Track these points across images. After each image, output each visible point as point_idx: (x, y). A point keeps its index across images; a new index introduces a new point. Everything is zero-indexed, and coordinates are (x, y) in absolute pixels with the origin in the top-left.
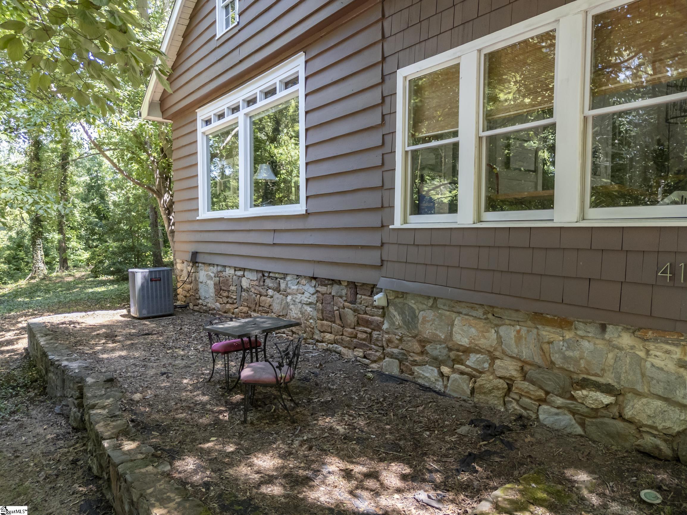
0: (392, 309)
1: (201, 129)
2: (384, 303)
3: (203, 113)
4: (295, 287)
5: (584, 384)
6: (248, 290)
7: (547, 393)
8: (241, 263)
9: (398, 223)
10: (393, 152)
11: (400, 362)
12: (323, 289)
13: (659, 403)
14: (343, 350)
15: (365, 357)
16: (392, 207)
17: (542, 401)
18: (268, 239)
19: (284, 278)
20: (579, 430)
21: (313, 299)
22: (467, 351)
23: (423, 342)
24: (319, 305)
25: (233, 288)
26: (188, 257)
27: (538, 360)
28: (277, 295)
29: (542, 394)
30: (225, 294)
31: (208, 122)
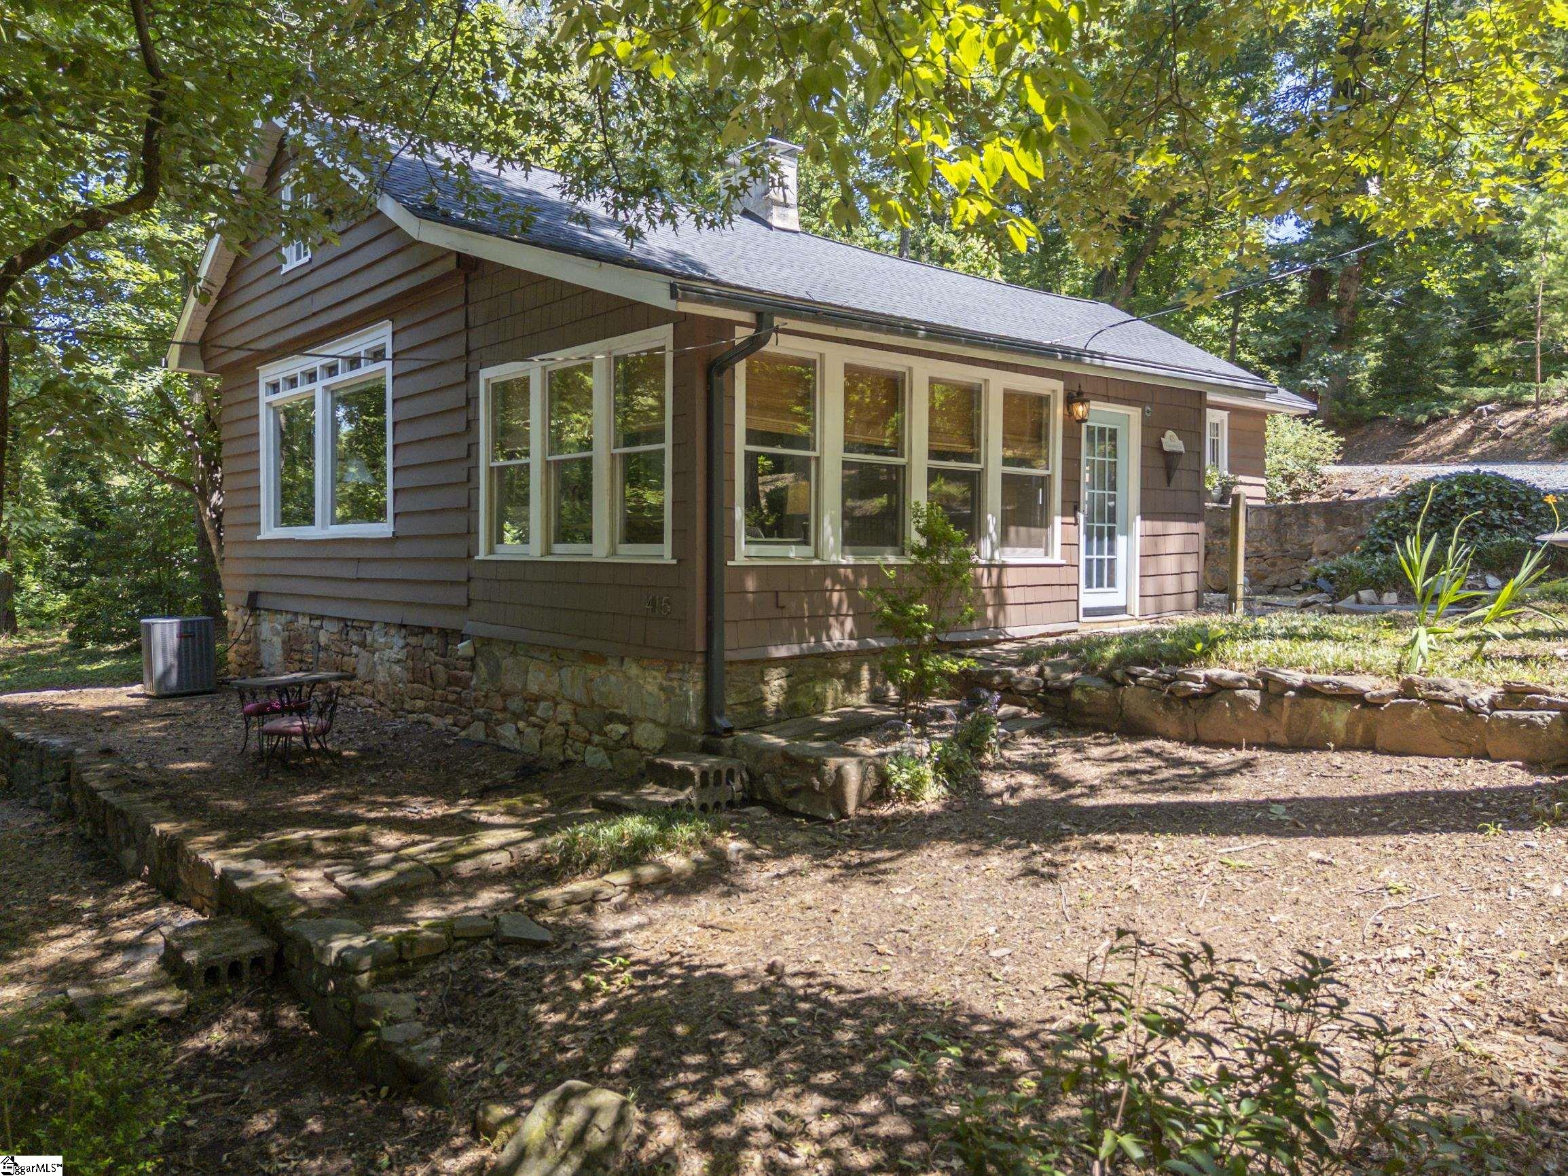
0: (478, 660)
1: (265, 398)
2: (470, 652)
3: (270, 372)
4: (382, 640)
5: (611, 718)
6: (326, 649)
7: (590, 733)
8: (317, 608)
9: (482, 555)
10: (477, 467)
11: (486, 722)
12: (413, 640)
13: (651, 726)
14: (432, 719)
15: (455, 725)
16: (477, 533)
17: (588, 742)
18: (349, 571)
19: (370, 628)
20: (609, 765)
21: (402, 655)
22: (537, 699)
23: (506, 696)
24: (410, 663)
25: (308, 647)
26: (243, 599)
27: (585, 702)
28: (364, 653)
29: (586, 734)
30: (297, 657)
31: (275, 387)
